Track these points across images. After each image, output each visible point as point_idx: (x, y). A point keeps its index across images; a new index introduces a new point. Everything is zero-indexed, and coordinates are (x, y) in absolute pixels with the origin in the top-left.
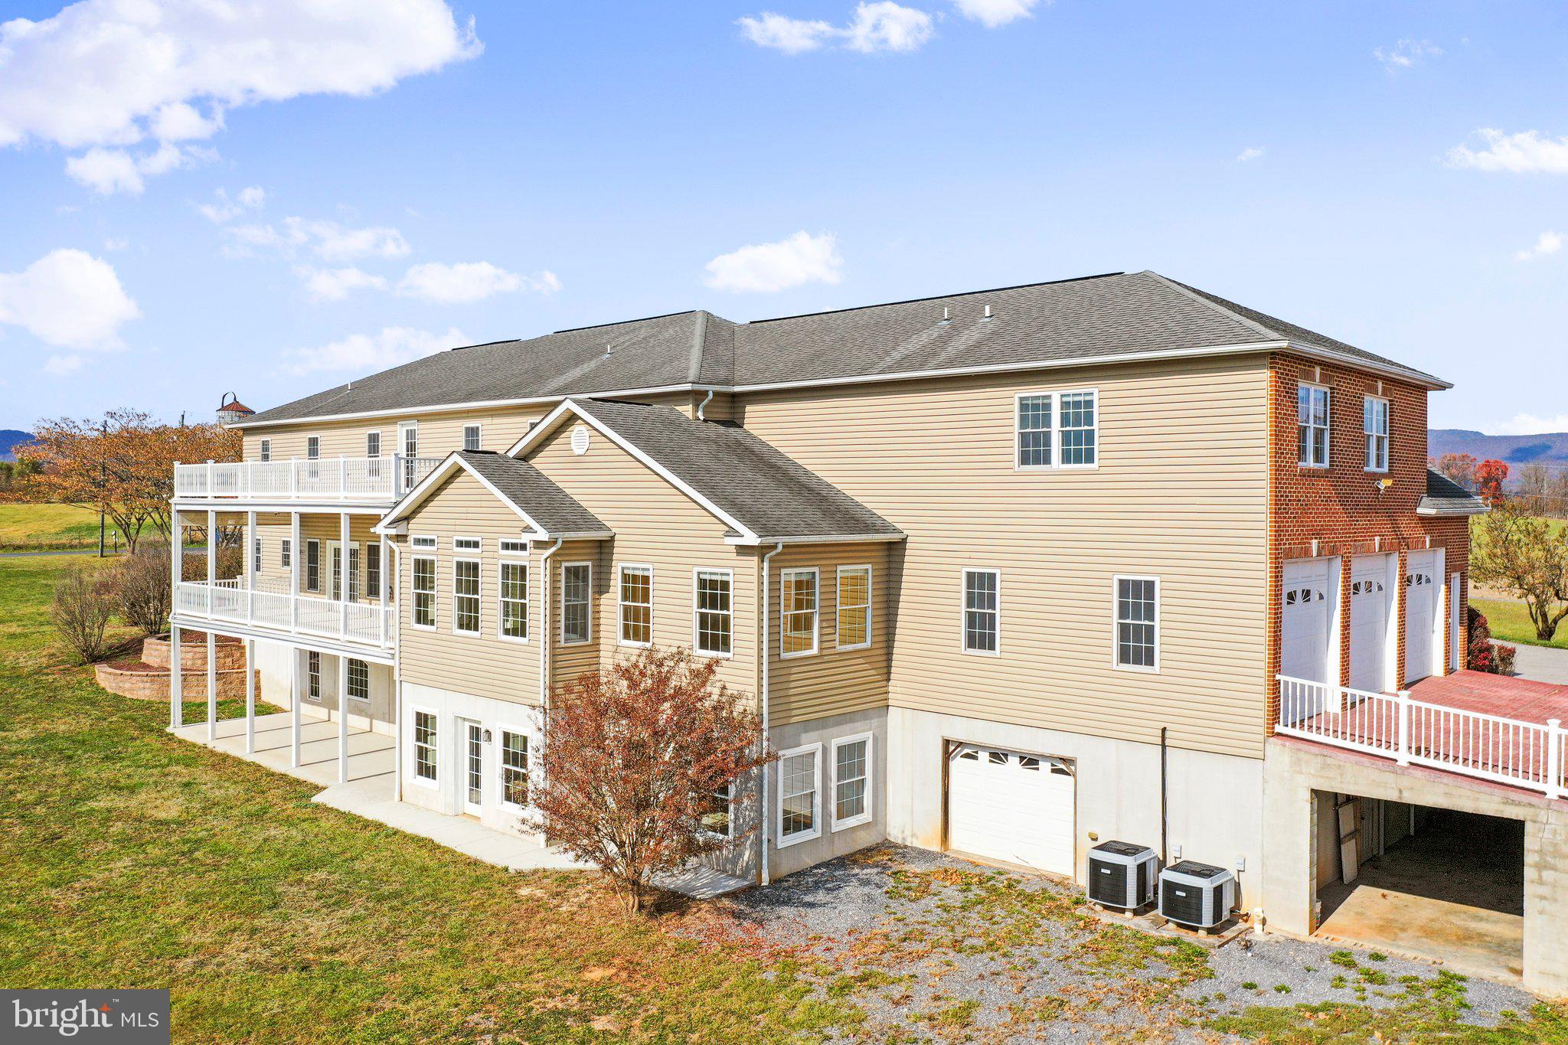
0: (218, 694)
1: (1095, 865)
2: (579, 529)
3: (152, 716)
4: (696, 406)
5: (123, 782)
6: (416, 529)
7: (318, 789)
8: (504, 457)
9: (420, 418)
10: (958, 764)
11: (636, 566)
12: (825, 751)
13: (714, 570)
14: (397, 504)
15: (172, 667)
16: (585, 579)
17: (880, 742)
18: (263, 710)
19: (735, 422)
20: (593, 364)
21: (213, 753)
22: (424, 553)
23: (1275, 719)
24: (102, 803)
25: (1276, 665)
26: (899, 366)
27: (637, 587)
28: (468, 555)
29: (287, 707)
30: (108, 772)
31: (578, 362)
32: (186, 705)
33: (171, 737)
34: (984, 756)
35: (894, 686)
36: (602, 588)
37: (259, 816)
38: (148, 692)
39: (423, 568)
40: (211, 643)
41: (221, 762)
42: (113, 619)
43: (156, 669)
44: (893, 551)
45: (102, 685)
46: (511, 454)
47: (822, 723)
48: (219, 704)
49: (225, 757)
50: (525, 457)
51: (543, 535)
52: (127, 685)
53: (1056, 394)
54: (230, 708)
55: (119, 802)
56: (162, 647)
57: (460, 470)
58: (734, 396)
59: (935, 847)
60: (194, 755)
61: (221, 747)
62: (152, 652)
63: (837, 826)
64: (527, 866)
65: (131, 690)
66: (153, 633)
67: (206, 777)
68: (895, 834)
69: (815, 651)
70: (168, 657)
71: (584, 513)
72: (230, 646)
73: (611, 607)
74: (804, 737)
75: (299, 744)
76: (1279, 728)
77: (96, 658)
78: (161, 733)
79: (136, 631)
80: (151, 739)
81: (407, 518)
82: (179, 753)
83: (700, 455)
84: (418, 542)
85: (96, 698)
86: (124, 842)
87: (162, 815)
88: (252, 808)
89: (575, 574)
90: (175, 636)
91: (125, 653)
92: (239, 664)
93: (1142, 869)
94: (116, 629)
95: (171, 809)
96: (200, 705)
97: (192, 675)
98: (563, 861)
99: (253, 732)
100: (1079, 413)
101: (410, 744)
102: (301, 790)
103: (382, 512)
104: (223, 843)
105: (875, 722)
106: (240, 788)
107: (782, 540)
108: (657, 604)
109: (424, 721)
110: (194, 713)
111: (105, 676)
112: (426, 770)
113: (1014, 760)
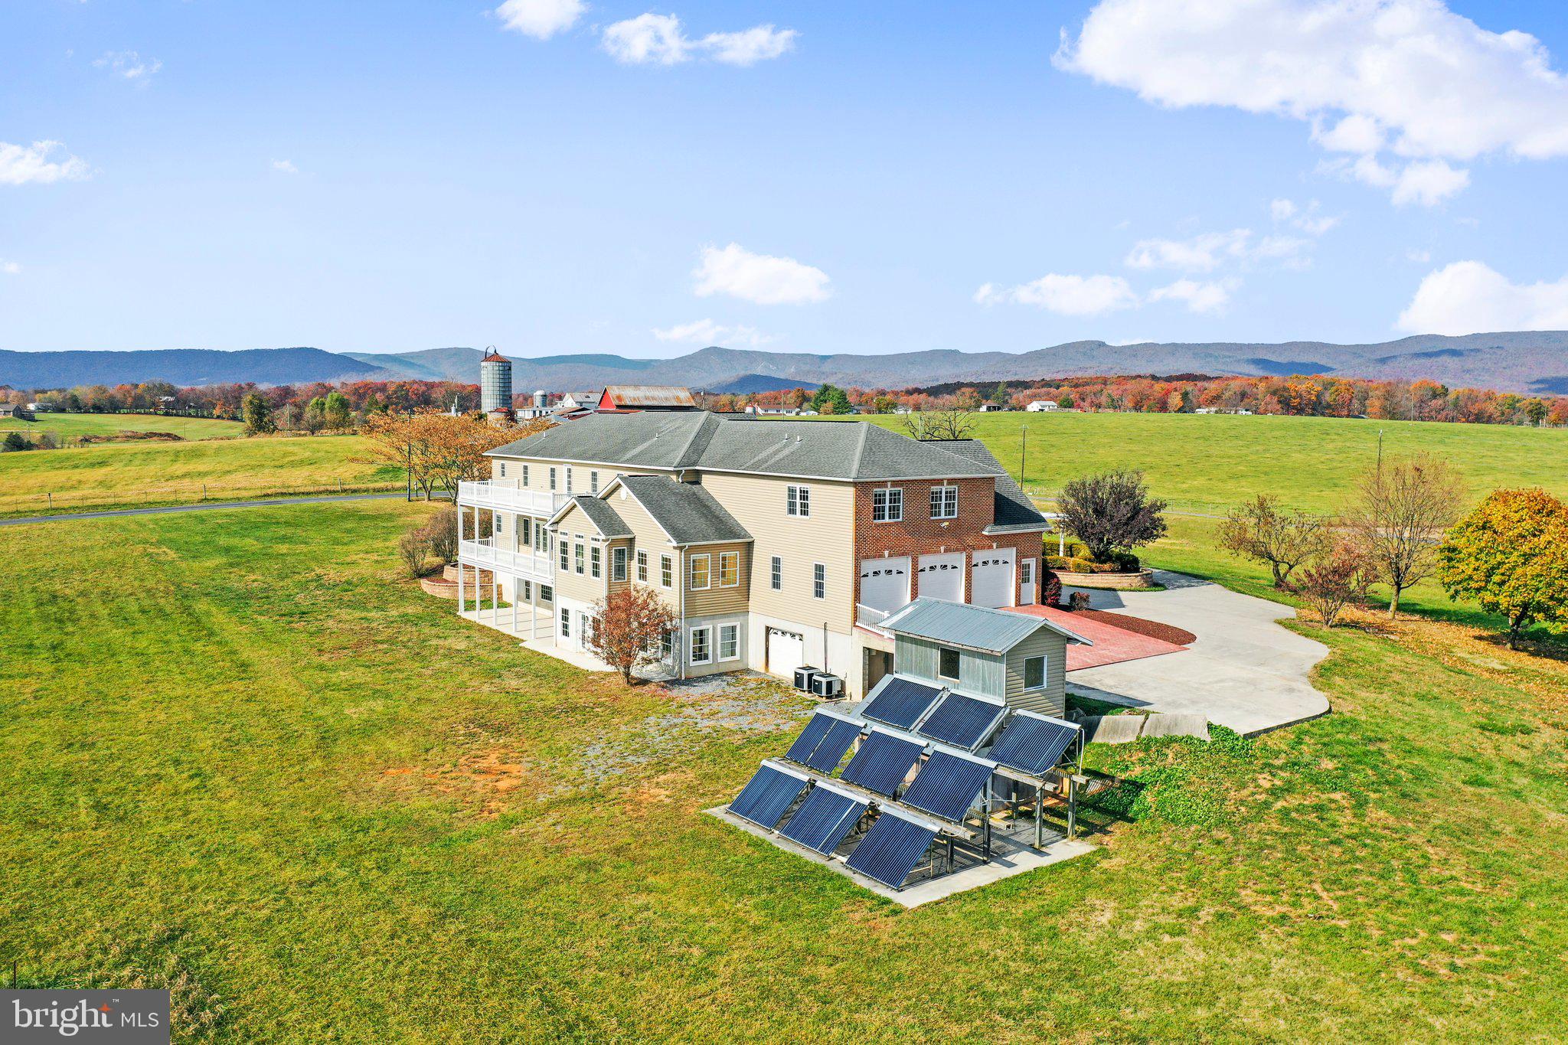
0: (481, 597)
1: (796, 673)
2: (619, 534)
3: (450, 607)
4: (678, 476)
5: (441, 635)
6: (561, 527)
7: (523, 641)
8: (596, 498)
9: (572, 464)
10: (772, 637)
11: (643, 550)
12: (714, 629)
13: (667, 555)
14: (553, 516)
15: (459, 582)
16: (624, 555)
17: (745, 627)
18: (502, 605)
19: (698, 483)
20: (646, 445)
21: (479, 625)
22: (564, 539)
23: (855, 621)
24: (434, 642)
25: (857, 597)
26: (752, 467)
27: (643, 558)
28: (580, 541)
29: (513, 602)
30: (434, 631)
31: (644, 440)
32: (466, 602)
33: (459, 617)
34: (780, 633)
35: (751, 603)
36: (631, 558)
37: (497, 650)
38: (447, 594)
39: (564, 544)
40: (477, 571)
41: (482, 629)
42: (428, 554)
43: (451, 583)
44: (750, 546)
45: (425, 590)
46: (599, 497)
47: (713, 617)
48: (482, 602)
49: (484, 627)
50: (604, 499)
51: (603, 537)
52: (437, 591)
53: (798, 486)
54: (486, 603)
55: (441, 642)
56: (453, 570)
57: (575, 506)
58: (698, 471)
59: (762, 670)
60: (470, 625)
61: (482, 623)
62: (449, 573)
63: (720, 660)
64: (595, 669)
65: (439, 593)
66: (448, 562)
67: (476, 634)
68: (751, 666)
69: (709, 587)
70: (457, 577)
71: (624, 525)
72: (486, 574)
73: (635, 565)
74: (703, 622)
75: (516, 622)
76: (857, 624)
77: (421, 576)
78: (455, 615)
79: (439, 560)
80: (450, 617)
81: (557, 523)
82: (463, 624)
83: (670, 502)
84: (561, 533)
85: (422, 597)
86: (445, 656)
87: (458, 648)
88: (494, 647)
89: (620, 553)
90: (460, 567)
91: (435, 573)
92: (490, 581)
93: (810, 676)
94: (430, 560)
95: (462, 645)
96: (472, 602)
97: (468, 586)
98: (611, 669)
99: (497, 616)
100: (804, 495)
101: (560, 622)
102: (514, 641)
103: (548, 518)
104: (481, 657)
105: (741, 618)
106: (490, 639)
107: (687, 544)
108: (649, 566)
109: (565, 612)
110: (470, 606)
111: (426, 585)
112: (566, 633)
113: (788, 635)
